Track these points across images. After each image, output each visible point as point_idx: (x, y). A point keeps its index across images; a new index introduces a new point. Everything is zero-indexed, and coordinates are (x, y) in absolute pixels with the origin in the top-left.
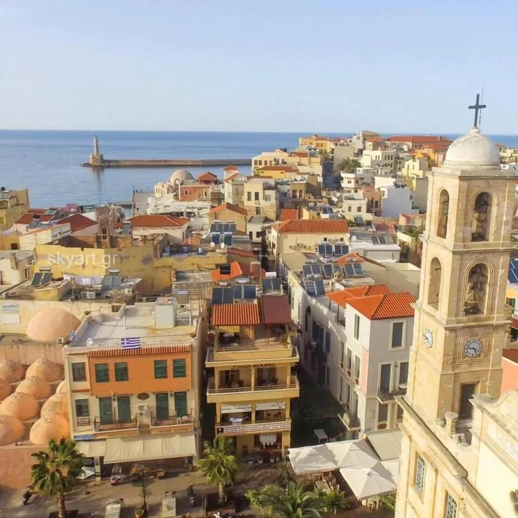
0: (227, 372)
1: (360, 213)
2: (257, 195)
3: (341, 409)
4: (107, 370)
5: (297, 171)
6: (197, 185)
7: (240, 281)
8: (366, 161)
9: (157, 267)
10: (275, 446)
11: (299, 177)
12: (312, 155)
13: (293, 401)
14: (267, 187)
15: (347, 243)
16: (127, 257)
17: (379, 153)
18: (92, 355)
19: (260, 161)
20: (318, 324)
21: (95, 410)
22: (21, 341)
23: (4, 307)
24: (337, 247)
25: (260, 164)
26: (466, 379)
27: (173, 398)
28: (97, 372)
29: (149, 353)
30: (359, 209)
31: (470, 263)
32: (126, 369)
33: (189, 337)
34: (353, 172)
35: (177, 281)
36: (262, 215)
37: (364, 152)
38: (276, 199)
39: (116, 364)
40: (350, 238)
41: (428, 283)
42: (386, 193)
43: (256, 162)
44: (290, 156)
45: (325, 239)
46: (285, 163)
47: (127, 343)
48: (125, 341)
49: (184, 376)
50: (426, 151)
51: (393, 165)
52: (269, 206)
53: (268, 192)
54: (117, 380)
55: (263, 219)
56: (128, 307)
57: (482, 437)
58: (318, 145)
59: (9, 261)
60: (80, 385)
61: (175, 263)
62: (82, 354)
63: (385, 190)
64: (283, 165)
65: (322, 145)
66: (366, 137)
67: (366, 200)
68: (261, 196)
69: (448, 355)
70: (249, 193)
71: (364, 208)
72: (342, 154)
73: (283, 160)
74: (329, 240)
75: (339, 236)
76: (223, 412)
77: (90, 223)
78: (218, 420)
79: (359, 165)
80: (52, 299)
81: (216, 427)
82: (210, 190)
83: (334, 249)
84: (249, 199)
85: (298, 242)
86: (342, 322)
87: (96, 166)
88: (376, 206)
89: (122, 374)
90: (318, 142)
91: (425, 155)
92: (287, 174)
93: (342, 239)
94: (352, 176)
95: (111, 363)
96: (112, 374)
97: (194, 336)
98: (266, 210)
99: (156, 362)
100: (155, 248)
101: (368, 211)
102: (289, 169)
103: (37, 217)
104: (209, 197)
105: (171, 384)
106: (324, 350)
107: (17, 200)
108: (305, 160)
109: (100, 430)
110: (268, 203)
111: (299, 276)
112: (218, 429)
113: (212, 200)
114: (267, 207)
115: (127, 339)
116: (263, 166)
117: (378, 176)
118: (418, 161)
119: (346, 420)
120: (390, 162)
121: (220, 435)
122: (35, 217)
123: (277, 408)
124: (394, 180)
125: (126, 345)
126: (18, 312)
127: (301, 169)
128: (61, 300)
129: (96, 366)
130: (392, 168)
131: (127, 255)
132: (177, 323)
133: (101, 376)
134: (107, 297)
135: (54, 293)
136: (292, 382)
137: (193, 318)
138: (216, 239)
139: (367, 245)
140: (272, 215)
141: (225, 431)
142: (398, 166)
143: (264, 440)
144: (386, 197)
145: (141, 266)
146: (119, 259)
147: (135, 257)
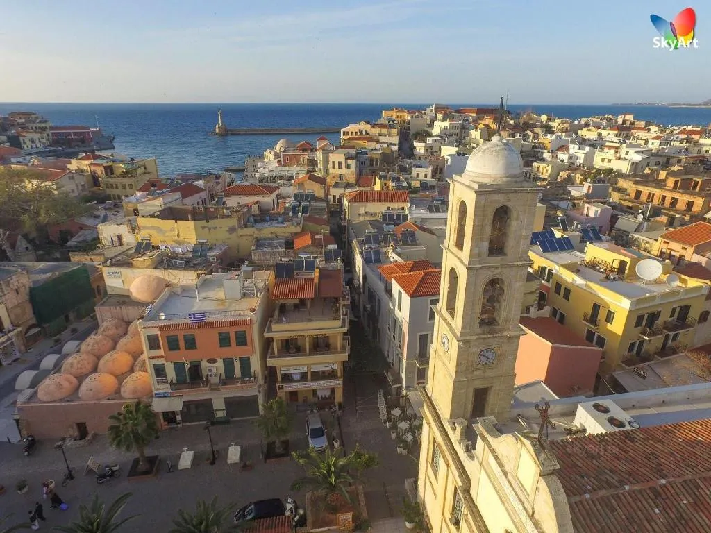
0: (287, 340)
1: (426, 179)
2: (340, 163)
3: (388, 366)
4: (178, 341)
5: (378, 142)
6: (297, 153)
7: (302, 256)
8: (436, 130)
9: (241, 236)
10: (329, 398)
11: (378, 146)
12: (391, 127)
13: (344, 363)
14: (348, 157)
15: (407, 212)
16: (215, 228)
17: (447, 124)
18: (163, 329)
19: (348, 132)
20: (372, 290)
21: (171, 373)
22: (124, 303)
23: (109, 273)
24: (398, 215)
25: (348, 135)
26: (479, 384)
27: (238, 362)
28: (169, 342)
29: (213, 325)
30: (426, 176)
31: (487, 276)
32: (194, 339)
33: (249, 312)
34: (424, 141)
35: (256, 249)
36: (345, 181)
37: (435, 123)
38: (355, 167)
39: (185, 336)
40: (410, 207)
41: (447, 290)
42: (449, 160)
43: (344, 132)
44: (372, 127)
45: (389, 208)
46: (368, 134)
47: (194, 318)
48: (192, 316)
49: (246, 344)
50: (487, 122)
51: (459, 135)
52: (350, 173)
53: (350, 162)
54: (186, 349)
55: (345, 184)
56: (208, 277)
57: (484, 463)
58: (398, 117)
59: (126, 226)
60: (155, 352)
61: (256, 232)
62: (155, 327)
63: (449, 158)
64: (366, 136)
65: (401, 117)
66: (439, 109)
67: (431, 167)
68: (343, 165)
69: (461, 364)
70: (334, 163)
71: (429, 175)
72: (418, 125)
73: (366, 131)
74: (392, 209)
75: (401, 205)
76: (283, 372)
77: (199, 190)
78: (279, 379)
79: (430, 135)
80: (147, 268)
81: (277, 385)
82: (307, 157)
83: (395, 217)
84: (334, 167)
85: (367, 210)
86: (389, 292)
87: (221, 134)
88: (440, 172)
89: (191, 343)
90: (398, 114)
91: (486, 125)
92: (369, 143)
93: (403, 208)
94: (423, 145)
95: (180, 335)
96: (182, 344)
97: (253, 310)
98: (348, 176)
99: (220, 334)
100: (239, 220)
101: (433, 177)
102: (371, 140)
103: (154, 186)
104: (306, 161)
105: (235, 352)
106: (377, 314)
107: (145, 168)
108: (385, 131)
109: (176, 389)
110: (349, 171)
111: (361, 244)
112: (279, 387)
113: (308, 166)
114: (348, 174)
115: (194, 314)
116: (350, 136)
117: (445, 145)
118: (479, 131)
119: (390, 378)
120: (457, 131)
121: (281, 391)
122: (152, 186)
123: (329, 368)
124: (457, 149)
125: (193, 319)
126: (121, 277)
127: (382, 139)
128: (155, 268)
129: (167, 337)
130: (458, 137)
131: (215, 226)
132: (244, 296)
133: (173, 345)
134: (195, 264)
135: (148, 262)
136: (343, 347)
137: (258, 290)
138: (294, 209)
139: (424, 213)
140: (352, 180)
141: (285, 388)
142: (463, 134)
143: (319, 393)
144: (449, 163)
145: (227, 235)
146: (207, 230)
147: (221, 228)
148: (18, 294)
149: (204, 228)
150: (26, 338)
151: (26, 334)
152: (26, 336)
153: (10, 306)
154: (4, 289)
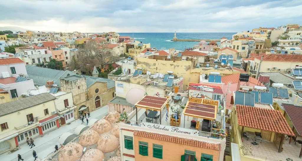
2: (238, 46)
5: (254, 40)
9: (192, 73)
12: (262, 33)
14: (243, 44)
16: (178, 66)
23: (118, 84)
45: (297, 66)
53: (244, 46)
54: (154, 156)
61: (202, 72)
68: (240, 48)
77: (167, 54)
80: (138, 83)
84: (234, 48)
96: (150, 151)
102: (250, 39)
103: (148, 50)
126: (123, 87)
128: (141, 84)
135: (138, 80)
145: (185, 71)
146: (173, 66)
147: (182, 66)
148: (79, 89)
149: (171, 65)
150: (79, 111)
151: (79, 109)
152: (79, 110)
153: (74, 94)
154: (73, 85)
